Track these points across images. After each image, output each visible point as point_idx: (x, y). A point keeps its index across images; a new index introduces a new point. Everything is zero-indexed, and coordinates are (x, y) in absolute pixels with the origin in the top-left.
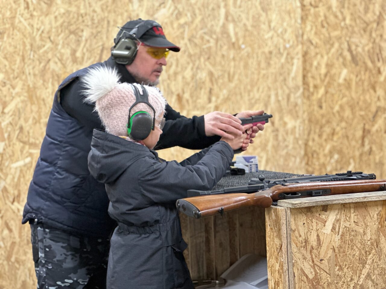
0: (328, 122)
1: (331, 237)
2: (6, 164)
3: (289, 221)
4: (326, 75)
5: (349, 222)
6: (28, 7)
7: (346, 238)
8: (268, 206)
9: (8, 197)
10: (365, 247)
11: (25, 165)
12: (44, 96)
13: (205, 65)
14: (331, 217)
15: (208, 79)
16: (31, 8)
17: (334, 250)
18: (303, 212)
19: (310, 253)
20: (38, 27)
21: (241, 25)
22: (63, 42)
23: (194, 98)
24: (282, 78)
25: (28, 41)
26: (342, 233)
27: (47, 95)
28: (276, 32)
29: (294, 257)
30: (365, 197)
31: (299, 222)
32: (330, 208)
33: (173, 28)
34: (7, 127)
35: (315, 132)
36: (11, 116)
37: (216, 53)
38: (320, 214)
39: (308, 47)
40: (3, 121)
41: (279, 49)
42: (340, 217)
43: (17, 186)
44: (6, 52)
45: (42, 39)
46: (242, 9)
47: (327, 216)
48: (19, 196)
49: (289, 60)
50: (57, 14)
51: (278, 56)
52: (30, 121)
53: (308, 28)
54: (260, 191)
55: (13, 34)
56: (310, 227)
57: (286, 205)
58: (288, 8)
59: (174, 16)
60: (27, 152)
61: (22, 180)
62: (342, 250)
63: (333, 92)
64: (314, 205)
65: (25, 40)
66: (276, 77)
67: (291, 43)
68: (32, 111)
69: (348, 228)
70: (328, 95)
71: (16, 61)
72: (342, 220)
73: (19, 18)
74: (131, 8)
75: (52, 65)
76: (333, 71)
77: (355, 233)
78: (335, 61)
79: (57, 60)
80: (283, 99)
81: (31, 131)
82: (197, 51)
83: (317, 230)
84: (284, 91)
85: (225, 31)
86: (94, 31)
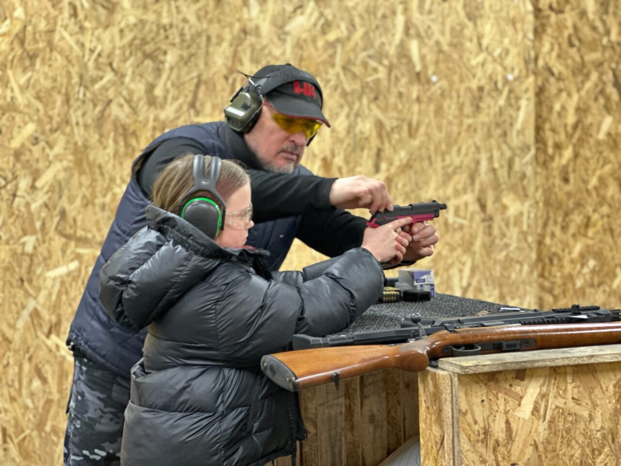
0: (579, 205)
1: (531, 424)
2: (39, 271)
3: (456, 395)
4: (575, 127)
5: (564, 398)
6: (75, 14)
7: (558, 426)
8: (422, 369)
9: (41, 326)
10: (592, 442)
11: (69, 274)
12: (100, 160)
13: (369, 109)
14: (532, 391)
15: (374, 134)
16: (81, 16)
17: (536, 447)
18: (481, 380)
19: (494, 452)
20: (92, 46)
21: (431, 43)
22: (133, 72)
23: (352, 165)
24: (499, 132)
25: (75, 70)
26: (551, 417)
27: (106, 158)
28: (490, 54)
29: (465, 459)
30: (592, 356)
31: (474, 398)
32: (530, 373)
33: (316, 49)
34: (40, 212)
35: (555, 222)
36: (47, 193)
37: (389, 89)
38: (511, 385)
39: (547, 80)
40: (34, 201)
41: (496, 83)
42: (548, 390)
43: (55, 308)
44: (38, 87)
45: (98, 67)
46: (433, 16)
47: (523, 389)
48: (58, 324)
49: (513, 101)
50: (123, 25)
51: (494, 94)
52: (78, 202)
53: (546, 47)
54: (412, 342)
55: (50, 59)
56: (494, 407)
57: (451, 368)
58: (512, 13)
59: (319, 27)
60: (73, 252)
61: (64, 298)
62: (550, 447)
63: (588, 154)
64: (500, 368)
65: (70, 68)
66: (489, 130)
67: (516, 72)
68: (81, 185)
69: (562, 409)
70: (579, 161)
71: (55, 102)
72: (551, 395)
73: (60, 32)
74: (246, 15)
75: (114, 110)
76: (589, 120)
77: (574, 418)
78: (591, 103)
79: (122, 101)
80: (502, 166)
81: (79, 218)
82: (357, 86)
83: (506, 412)
84: (502, 154)
85: (403, 52)
86: (185, 54)
